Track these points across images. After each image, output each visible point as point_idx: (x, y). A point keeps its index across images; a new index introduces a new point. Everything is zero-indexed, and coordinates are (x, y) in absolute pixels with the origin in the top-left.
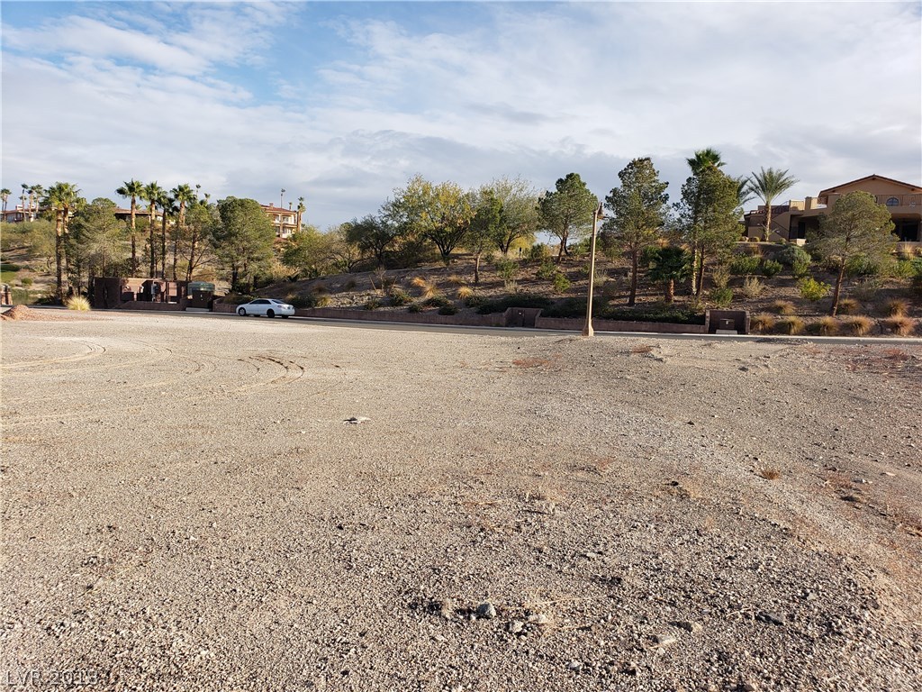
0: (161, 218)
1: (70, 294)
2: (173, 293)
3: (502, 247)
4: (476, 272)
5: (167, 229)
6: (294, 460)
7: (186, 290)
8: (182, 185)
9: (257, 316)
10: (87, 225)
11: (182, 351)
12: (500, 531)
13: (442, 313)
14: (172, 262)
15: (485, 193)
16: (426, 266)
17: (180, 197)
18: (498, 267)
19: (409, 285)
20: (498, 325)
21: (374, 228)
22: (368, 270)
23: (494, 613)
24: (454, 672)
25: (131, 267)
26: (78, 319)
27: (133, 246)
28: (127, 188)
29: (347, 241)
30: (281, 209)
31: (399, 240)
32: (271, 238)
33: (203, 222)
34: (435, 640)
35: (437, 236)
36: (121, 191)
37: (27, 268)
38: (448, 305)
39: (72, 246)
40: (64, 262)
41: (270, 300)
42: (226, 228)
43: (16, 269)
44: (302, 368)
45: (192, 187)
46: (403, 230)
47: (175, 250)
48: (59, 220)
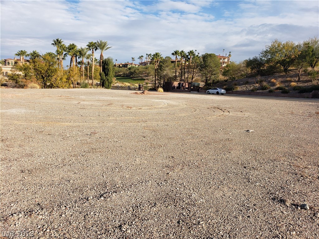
0: (184, 62)
1: (158, 87)
2: (187, 86)
3: (312, 66)
4: (299, 76)
5: (186, 65)
6: (227, 143)
7: (191, 85)
8: (191, 50)
9: (213, 94)
10: (163, 65)
11: (190, 105)
12: (310, 178)
13: (282, 92)
14: (187, 76)
15: (306, 44)
16: (277, 74)
17: (190, 54)
18: (309, 74)
19: (269, 82)
20: (308, 98)
21: (257, 61)
22: (253, 77)
23: (308, 208)
24: (291, 226)
25: (175, 78)
26: (160, 94)
27: (176, 71)
28: (174, 53)
29: (246, 66)
30: (223, 56)
31: (266, 65)
32: (219, 67)
33: (197, 63)
34: (283, 213)
35: (283, 63)
36: (173, 54)
37: (147, 79)
38: (286, 90)
39: (159, 72)
40: (157, 77)
41: (218, 88)
42: (204, 64)
43: (144, 80)
44: (229, 112)
45: (194, 51)
46: (268, 61)
47: (188, 72)
48: (156, 64)
